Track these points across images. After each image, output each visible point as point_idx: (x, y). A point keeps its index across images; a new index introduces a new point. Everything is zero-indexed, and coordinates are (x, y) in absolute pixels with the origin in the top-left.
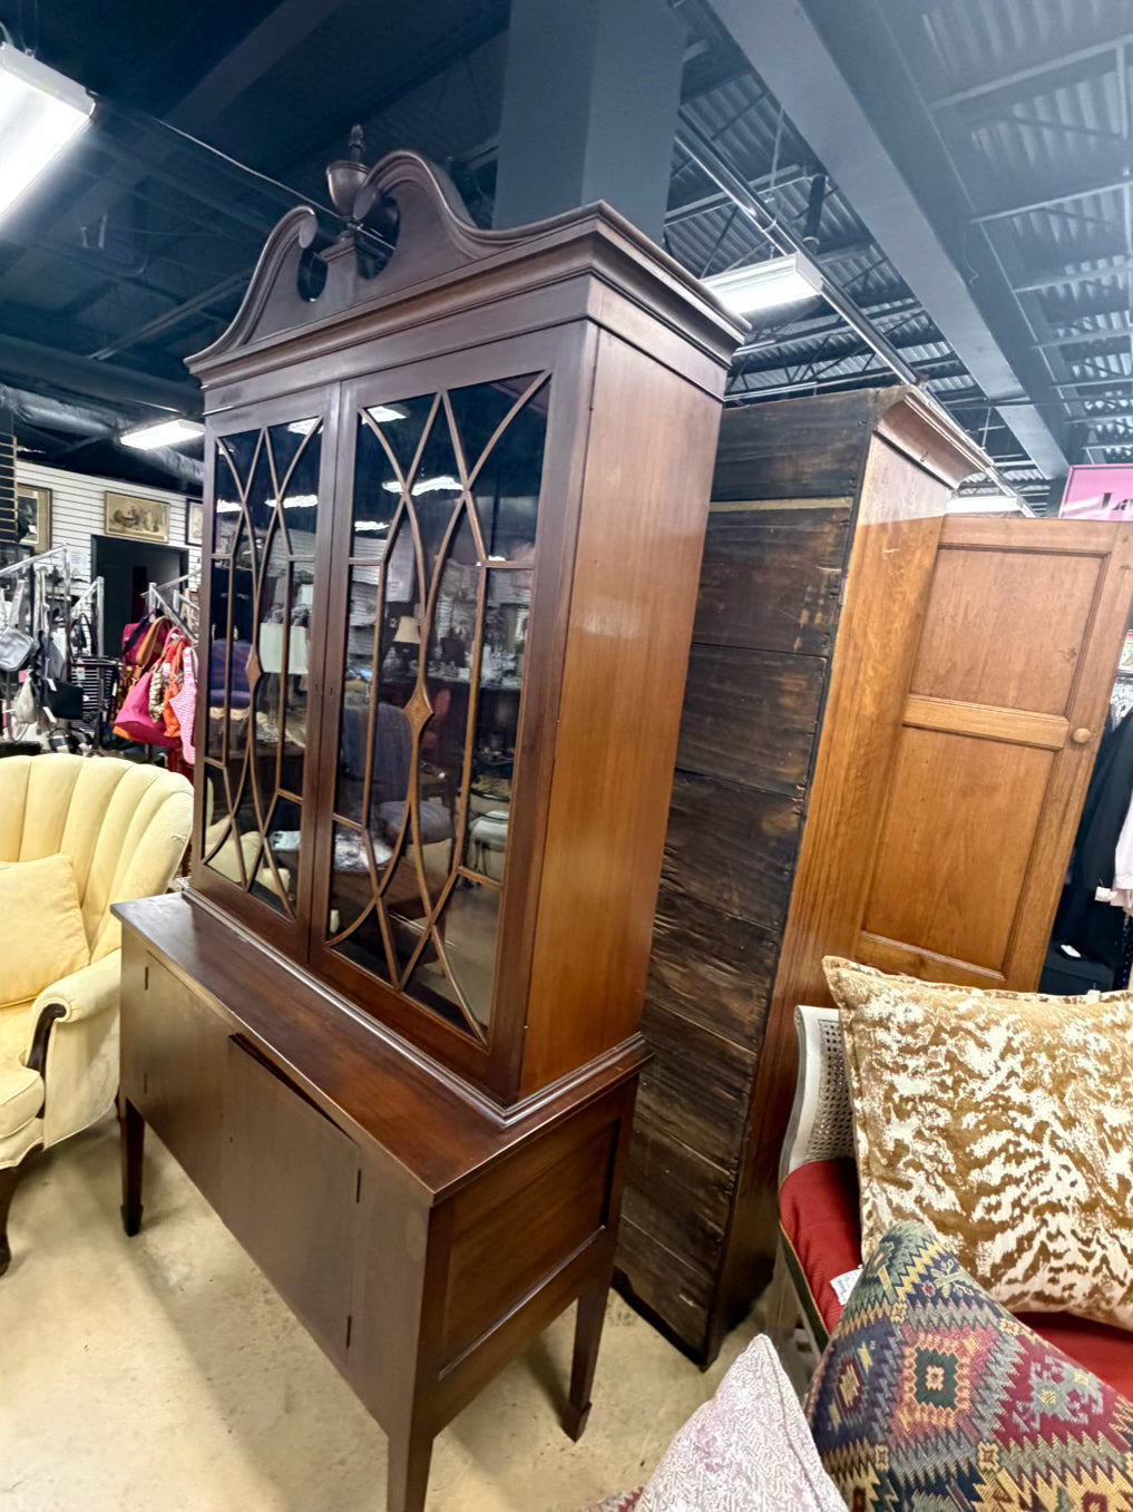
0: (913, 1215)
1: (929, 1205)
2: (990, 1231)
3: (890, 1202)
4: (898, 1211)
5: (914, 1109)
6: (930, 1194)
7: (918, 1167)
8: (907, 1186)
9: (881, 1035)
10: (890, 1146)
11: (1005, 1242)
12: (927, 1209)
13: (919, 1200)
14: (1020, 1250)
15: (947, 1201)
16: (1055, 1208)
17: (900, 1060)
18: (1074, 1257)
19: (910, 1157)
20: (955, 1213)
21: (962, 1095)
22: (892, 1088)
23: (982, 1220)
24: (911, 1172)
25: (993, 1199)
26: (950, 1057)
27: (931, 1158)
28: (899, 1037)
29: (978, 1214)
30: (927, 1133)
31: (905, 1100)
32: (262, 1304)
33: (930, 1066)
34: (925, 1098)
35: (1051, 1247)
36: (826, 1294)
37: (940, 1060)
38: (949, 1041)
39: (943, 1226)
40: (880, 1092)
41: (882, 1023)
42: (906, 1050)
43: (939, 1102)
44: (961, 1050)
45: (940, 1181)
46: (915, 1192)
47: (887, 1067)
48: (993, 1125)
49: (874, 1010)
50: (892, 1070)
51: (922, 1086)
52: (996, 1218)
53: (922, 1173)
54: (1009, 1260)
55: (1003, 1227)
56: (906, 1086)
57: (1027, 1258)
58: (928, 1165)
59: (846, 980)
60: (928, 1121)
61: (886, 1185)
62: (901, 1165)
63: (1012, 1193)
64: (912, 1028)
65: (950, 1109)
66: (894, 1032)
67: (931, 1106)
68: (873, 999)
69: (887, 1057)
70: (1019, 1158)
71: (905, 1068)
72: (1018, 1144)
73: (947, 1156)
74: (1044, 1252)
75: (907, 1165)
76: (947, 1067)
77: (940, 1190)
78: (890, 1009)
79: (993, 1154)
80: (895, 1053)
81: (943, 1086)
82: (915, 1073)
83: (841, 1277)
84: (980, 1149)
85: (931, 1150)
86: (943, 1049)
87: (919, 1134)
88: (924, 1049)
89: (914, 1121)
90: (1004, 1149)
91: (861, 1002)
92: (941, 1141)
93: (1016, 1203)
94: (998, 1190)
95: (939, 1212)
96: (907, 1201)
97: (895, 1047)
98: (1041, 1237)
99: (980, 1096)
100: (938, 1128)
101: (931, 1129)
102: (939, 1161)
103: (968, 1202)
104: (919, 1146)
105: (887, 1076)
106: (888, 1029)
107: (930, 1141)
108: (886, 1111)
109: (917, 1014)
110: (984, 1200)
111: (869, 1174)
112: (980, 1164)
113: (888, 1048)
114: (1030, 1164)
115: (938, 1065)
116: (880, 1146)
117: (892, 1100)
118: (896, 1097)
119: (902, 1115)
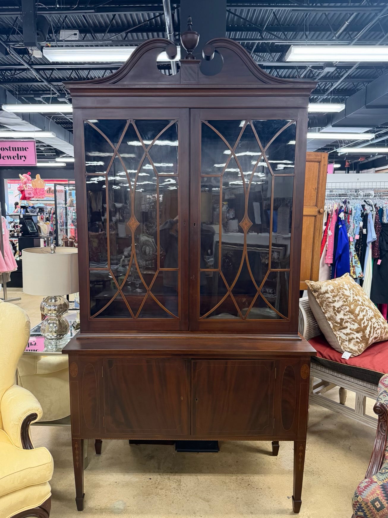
0: (351, 333)
1: (353, 329)
2: (365, 328)
3: (344, 334)
4: (347, 334)
5: (341, 309)
6: (352, 327)
7: (347, 322)
8: (347, 327)
9: (327, 295)
10: (339, 321)
11: (368, 329)
12: (353, 330)
13: (350, 329)
14: (371, 329)
15: (356, 326)
16: (372, 318)
17: (334, 299)
18: (378, 327)
19: (345, 321)
20: (359, 328)
21: (349, 302)
22: (334, 307)
23: (364, 326)
24: (346, 324)
25: (363, 321)
26: (343, 295)
27: (349, 319)
28: (331, 294)
29: (362, 325)
30: (346, 314)
31: (338, 308)
32: (160, 491)
33: (340, 298)
34: (342, 306)
35: (374, 326)
36: (343, 360)
37: (341, 296)
38: (341, 291)
39: (358, 332)
40: (331, 309)
41: (326, 292)
42: (334, 297)
43: (345, 305)
44: (343, 292)
45: (353, 323)
46: (349, 328)
47: (331, 303)
48: (356, 306)
49: (323, 290)
50: (333, 303)
51: (341, 303)
52: (366, 324)
53: (349, 323)
54: (370, 332)
55: (367, 326)
56: (337, 305)
57: (372, 330)
58: (349, 320)
59: (313, 285)
60: (345, 310)
61: (341, 331)
62: (343, 324)
63: (365, 318)
64: (332, 291)
65: (348, 306)
66: (330, 293)
67: (344, 307)
68: (322, 287)
69: (330, 300)
70: (363, 311)
71: (335, 301)
72: (361, 308)
73: (352, 316)
74: (374, 328)
75: (345, 323)
76: (343, 297)
77: (354, 324)
78: (326, 288)
79: (359, 312)
80: (332, 298)
81: (344, 301)
82: (338, 301)
83: (343, 355)
84: (357, 312)
85: (348, 317)
86: (340, 293)
87: (344, 315)
88: (337, 295)
89: (342, 312)
90: (360, 310)
91: (319, 289)
92: (350, 314)
93: (367, 320)
94: (363, 319)
95: (356, 329)
96: (348, 331)
97: (331, 297)
98: (372, 325)
99: (351, 301)
100: (348, 311)
101: (346, 312)
102: (351, 318)
103: (360, 325)
104: (346, 317)
105: (332, 305)
106: (328, 293)
107: (347, 315)
108: (335, 313)
109: (332, 288)
110: (362, 322)
111: (336, 330)
112: (358, 315)
113: (329, 298)
114: (365, 311)
115: (341, 297)
116: (336, 323)
117: (335, 310)
118: (336, 309)
119: (339, 312)
